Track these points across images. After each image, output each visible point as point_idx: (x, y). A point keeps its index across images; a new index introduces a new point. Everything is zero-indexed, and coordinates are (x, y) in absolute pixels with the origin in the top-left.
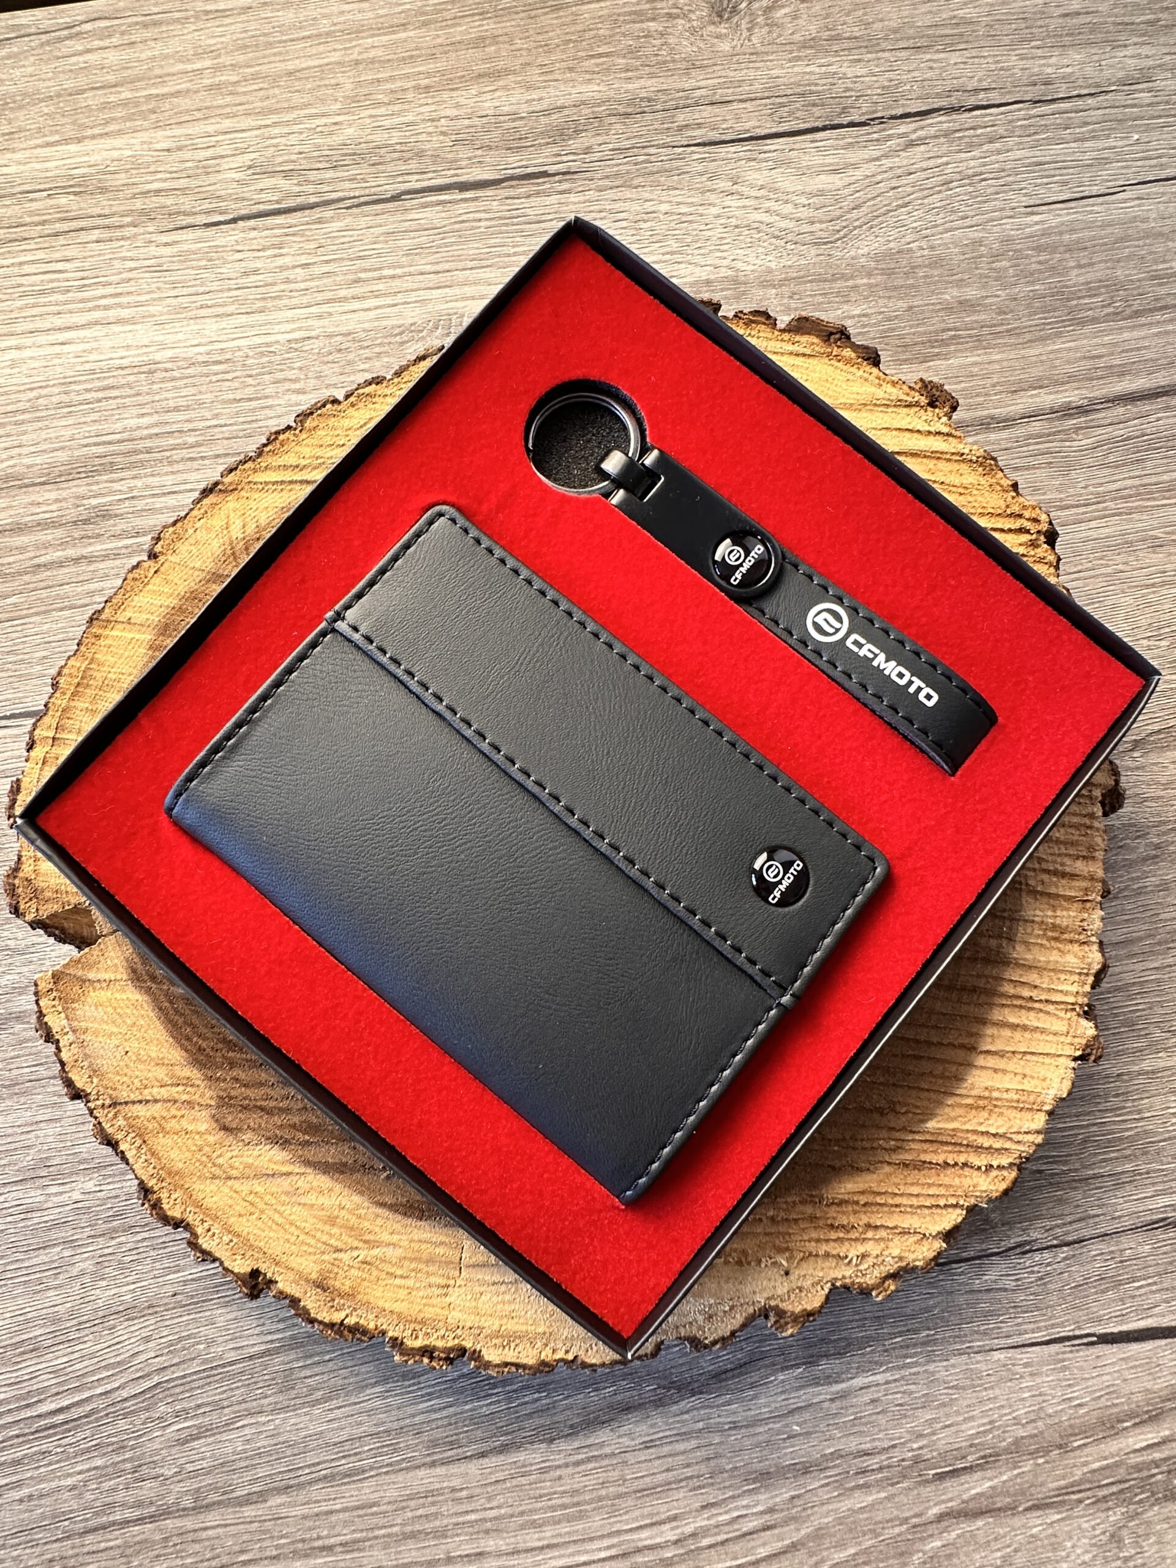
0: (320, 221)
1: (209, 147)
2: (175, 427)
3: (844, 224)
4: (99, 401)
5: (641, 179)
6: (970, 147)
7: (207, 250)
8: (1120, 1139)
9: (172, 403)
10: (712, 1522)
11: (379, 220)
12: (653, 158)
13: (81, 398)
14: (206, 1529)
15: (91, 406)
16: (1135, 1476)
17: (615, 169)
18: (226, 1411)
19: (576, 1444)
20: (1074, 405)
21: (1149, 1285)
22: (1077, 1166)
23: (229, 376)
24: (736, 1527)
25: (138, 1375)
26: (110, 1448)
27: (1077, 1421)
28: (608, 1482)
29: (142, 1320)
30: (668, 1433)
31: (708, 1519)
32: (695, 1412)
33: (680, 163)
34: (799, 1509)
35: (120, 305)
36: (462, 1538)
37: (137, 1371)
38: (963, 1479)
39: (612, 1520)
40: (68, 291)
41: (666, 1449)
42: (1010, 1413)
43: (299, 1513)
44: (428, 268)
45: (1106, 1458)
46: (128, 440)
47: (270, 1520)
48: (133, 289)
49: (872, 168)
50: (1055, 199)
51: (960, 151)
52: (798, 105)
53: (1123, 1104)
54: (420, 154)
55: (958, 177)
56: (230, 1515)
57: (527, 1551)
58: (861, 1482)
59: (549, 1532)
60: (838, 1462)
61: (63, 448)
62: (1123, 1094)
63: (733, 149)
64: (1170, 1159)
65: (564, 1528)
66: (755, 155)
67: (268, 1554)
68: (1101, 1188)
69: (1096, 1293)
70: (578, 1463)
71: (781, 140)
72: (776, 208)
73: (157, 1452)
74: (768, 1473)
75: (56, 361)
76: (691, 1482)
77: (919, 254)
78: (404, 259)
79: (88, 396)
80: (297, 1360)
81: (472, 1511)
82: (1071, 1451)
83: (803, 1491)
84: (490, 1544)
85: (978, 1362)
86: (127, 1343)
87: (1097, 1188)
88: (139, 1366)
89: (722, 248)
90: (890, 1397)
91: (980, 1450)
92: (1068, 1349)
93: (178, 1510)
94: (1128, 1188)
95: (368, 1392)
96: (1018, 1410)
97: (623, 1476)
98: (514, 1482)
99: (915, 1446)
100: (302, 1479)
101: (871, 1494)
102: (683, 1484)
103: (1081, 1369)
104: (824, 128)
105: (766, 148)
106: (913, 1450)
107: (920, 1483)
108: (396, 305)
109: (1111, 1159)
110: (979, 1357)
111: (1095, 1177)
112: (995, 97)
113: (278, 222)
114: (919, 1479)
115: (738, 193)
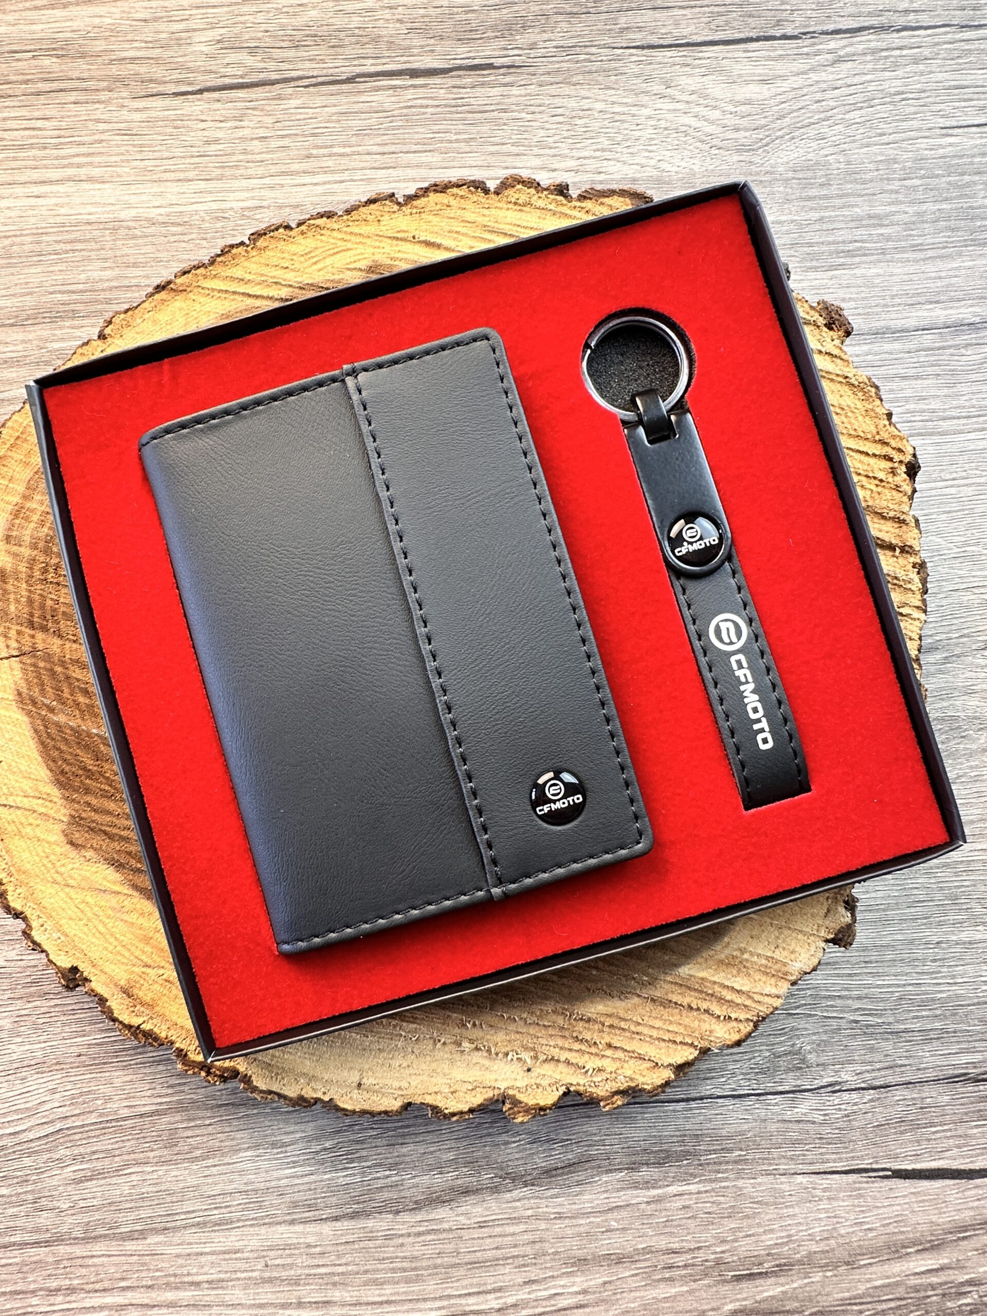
0: (279, 98)
1: (182, 20)
2: (134, 282)
3: (767, 133)
4: (67, 252)
5: (580, 77)
6: (895, 66)
7: (173, 117)
8: (933, 1000)
9: (132, 260)
10: (533, 1296)
11: (333, 100)
12: (593, 58)
13: (50, 248)
14: (92, 1257)
15: (59, 256)
16: (912, 1295)
17: (557, 66)
18: (117, 1159)
19: (419, 1218)
20: (966, 321)
21: (944, 1131)
22: (891, 1020)
23: (186, 238)
24: (552, 1302)
25: (44, 1120)
26: (15, 1181)
27: (866, 1243)
28: (444, 1253)
29: (50, 1074)
30: (500, 1217)
31: (529, 1293)
32: (526, 1201)
33: (620, 64)
34: (610, 1293)
35: (90, 164)
36: (312, 1287)
37: (44, 1117)
38: (758, 1282)
39: (444, 1285)
40: (45, 148)
41: (498, 1230)
42: (806, 1230)
43: (173, 1252)
44: (376, 149)
45: (888, 1277)
46: (90, 291)
47: (148, 1255)
48: (103, 150)
49: (799, 81)
50: (970, 122)
51: (884, 70)
52: (734, 15)
53: (939, 969)
54: (376, 40)
55: (881, 96)
56: (113, 1247)
57: (368, 1304)
58: (667, 1275)
59: (388, 1290)
60: (648, 1256)
61: (31, 293)
62: (939, 960)
63: (669, 54)
64: (976, 1022)
65: (402, 1287)
66: (689, 61)
67: (144, 1283)
68: (911, 1041)
69: (896, 1133)
70: (419, 1234)
71: (716, 48)
72: (705, 113)
73: (56, 1188)
74: (585, 1260)
75: (31, 212)
76: (516, 1260)
77: (835, 167)
78: (354, 139)
79: (58, 247)
80: (182, 1121)
81: (323, 1265)
82: (858, 1268)
83: (615, 1278)
84: (336, 1295)
85: (782, 1183)
86: (35, 1092)
87: (906, 1042)
88: (47, 1113)
89: (650, 148)
90: (700, 1205)
91: (777, 1259)
92: (865, 1180)
93: (70, 1239)
94: (935, 1043)
95: (241, 1155)
96: (813, 1228)
97: (457, 1249)
98: (362, 1244)
99: (718, 1250)
100: (178, 1223)
101: (675, 1287)
102: (511, 1261)
103: (874, 1198)
104: (758, 39)
105: (700, 55)
106: (716, 1253)
107: (718, 1282)
108: (343, 182)
109: (923, 1017)
110: (783, 1179)
111: (906, 1031)
112: (925, 19)
113: (240, 95)
114: (719, 1278)
115: (670, 96)
